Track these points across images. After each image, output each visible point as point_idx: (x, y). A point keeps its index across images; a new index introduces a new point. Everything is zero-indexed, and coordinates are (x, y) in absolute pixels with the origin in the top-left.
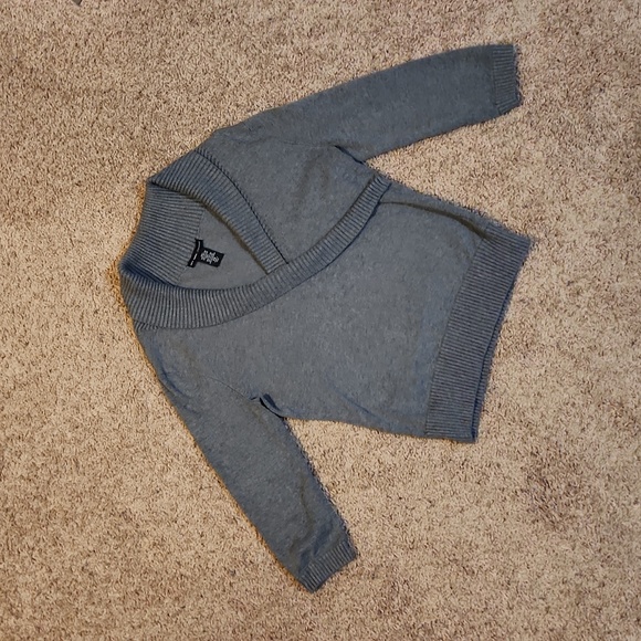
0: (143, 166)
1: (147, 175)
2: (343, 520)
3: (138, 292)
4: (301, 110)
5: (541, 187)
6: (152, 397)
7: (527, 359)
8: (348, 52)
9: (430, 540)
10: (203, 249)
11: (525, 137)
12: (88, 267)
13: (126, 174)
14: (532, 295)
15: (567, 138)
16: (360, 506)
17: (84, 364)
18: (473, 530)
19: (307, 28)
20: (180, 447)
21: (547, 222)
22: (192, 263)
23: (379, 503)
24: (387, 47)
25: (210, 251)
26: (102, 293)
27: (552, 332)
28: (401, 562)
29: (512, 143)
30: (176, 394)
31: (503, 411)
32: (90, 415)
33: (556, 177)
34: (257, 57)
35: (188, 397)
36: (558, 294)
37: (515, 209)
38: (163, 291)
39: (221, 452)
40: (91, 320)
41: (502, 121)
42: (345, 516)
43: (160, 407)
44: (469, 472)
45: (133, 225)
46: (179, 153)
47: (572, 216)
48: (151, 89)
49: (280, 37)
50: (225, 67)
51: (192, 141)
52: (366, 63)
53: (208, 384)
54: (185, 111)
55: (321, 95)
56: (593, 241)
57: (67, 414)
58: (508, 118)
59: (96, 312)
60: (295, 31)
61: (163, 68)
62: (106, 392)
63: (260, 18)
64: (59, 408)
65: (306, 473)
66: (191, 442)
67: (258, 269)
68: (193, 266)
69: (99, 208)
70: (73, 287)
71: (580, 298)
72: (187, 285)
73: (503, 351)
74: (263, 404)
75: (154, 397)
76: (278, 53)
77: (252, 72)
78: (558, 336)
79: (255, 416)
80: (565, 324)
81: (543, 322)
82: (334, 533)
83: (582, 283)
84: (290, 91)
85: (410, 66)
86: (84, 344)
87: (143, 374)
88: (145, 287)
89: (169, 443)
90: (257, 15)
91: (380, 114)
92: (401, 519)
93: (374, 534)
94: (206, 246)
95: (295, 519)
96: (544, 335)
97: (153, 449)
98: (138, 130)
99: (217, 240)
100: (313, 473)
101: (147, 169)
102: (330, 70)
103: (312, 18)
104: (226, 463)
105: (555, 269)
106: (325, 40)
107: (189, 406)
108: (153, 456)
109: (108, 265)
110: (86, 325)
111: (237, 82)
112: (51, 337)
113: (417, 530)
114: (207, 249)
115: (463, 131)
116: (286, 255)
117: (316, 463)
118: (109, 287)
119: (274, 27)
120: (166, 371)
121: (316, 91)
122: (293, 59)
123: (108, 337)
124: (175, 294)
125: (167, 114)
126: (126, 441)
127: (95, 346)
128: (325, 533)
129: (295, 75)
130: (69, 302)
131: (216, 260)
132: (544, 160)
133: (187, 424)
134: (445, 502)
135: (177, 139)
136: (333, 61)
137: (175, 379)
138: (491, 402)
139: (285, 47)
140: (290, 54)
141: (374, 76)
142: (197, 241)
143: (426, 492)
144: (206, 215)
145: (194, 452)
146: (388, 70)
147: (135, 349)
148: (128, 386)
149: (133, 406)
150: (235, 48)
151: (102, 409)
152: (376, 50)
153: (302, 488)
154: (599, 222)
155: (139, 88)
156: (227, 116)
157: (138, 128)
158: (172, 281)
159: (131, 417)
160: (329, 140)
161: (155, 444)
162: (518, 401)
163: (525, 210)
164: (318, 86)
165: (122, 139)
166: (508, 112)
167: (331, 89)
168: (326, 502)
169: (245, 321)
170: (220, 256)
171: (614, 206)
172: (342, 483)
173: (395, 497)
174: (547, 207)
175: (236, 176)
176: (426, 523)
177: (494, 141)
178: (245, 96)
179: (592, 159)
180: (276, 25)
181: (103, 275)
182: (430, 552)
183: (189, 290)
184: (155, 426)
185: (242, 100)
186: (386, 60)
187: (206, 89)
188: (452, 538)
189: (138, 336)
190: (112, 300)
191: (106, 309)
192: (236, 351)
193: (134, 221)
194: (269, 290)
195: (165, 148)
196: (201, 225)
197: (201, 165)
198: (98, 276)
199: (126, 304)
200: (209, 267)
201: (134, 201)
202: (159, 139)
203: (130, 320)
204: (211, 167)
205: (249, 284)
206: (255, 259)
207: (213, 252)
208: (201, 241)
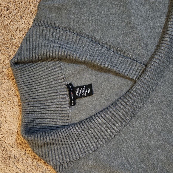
1: (7, 62)
3: (46, 145)
10: (74, 89)
22: (72, 103)
25: (80, 87)
26: (21, 159)
38: (63, 134)
45: (16, 100)
46: (21, 36)
51: (28, 22)
67: (122, 81)
68: (74, 104)
72: (78, 119)
88: (49, 138)
94: (75, 85)
109: (15, 137)
114: (78, 87)
116: (140, 59)
118: (23, 152)
124: (72, 130)
131: (88, 91)
135: (15, 27)
142: (67, 86)
144: (63, 65)
158: (65, 122)
170: (89, 86)
175: (72, 26)
181: (15, 147)
183: (82, 122)
190: (30, 160)
191: (29, 169)
192: (140, 148)
193: (16, 98)
194: (144, 91)
195: (10, 37)
196: (64, 73)
197: (44, 33)
198: (11, 149)
199: (41, 158)
200: (87, 98)
201: (9, 85)
202: (3, 34)
203: (50, 167)
204: (52, 30)
205: (121, 95)
206: (117, 74)
207: (83, 87)
208: (71, 84)
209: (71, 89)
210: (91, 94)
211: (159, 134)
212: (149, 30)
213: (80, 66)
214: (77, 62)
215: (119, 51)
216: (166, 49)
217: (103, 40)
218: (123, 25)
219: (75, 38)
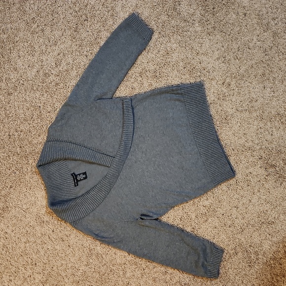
0: (30, 162)
1: (34, 164)
2: (208, 240)
3: (63, 211)
4: (75, 96)
5: (185, 56)
6: (98, 248)
7: (230, 124)
8: (75, 62)
9: (247, 222)
10: (76, 176)
11: (165, 42)
12: (38, 217)
13: (26, 170)
14: (212, 99)
15: (180, 31)
16: (210, 229)
17: (63, 255)
18: (260, 205)
19: (53, 64)
20: (124, 259)
21: (197, 67)
22: (76, 184)
23: (216, 222)
24: (88, 49)
25: (79, 174)
26: (50, 222)
27: (231, 107)
28: (242, 239)
29: (162, 48)
30: (107, 240)
31: (236, 150)
32: (80, 273)
33: (187, 48)
34: (43, 89)
35: (112, 238)
36: (222, 91)
37: (181, 72)
38: (73, 203)
39: (141, 249)
40: (54, 236)
41: (151, 43)
42: (207, 238)
43: (104, 250)
44: (241, 184)
45: (43, 187)
46: (40, 147)
47: (205, 58)
48: (12, 130)
49: (46, 75)
50: (34, 101)
51: (43, 138)
52: (85, 60)
53: (116, 227)
54: (31, 129)
55: (78, 85)
56: (220, 61)
57: (71, 280)
58: (153, 40)
59: (53, 231)
60: (50, 69)
61: (11, 119)
62: (80, 259)
63: (33, 74)
64: (66, 280)
65: (179, 232)
66: (127, 254)
67: (103, 168)
68: (78, 185)
69: (25, 190)
70: (38, 228)
71: (231, 86)
72: (80, 194)
73: (218, 128)
74: (142, 219)
75: (99, 248)
76: (50, 82)
77: (45, 96)
78: (234, 106)
79: (143, 226)
80: (234, 100)
81: (225, 106)
82: (208, 248)
83: (228, 80)
84: (65, 92)
85: (102, 49)
86: (58, 247)
87: (88, 242)
88: (65, 207)
89: (119, 261)
90: (31, 74)
91: (104, 75)
92: (229, 223)
93: (224, 236)
94: (77, 174)
95: (189, 254)
96: (229, 110)
97: (114, 268)
98: (18, 150)
99: (80, 169)
100: (183, 231)
101: (33, 162)
102: (74, 73)
103: (53, 59)
104: (146, 252)
105: (214, 83)
106: (64, 64)
107: (115, 241)
108: (116, 271)
109: (45, 209)
110: (53, 239)
111: (42, 104)
112: (43, 254)
113: (239, 222)
114: (78, 175)
115: (140, 58)
116: (111, 155)
117: (181, 226)
118: (51, 218)
119: (41, 73)
120: (96, 233)
121: (75, 85)
122: (57, 79)
123: (65, 238)
124: (78, 201)
125: (25, 135)
126: (101, 273)
127: (62, 245)
128: (204, 251)
129: (62, 85)
130: (40, 235)
131: (84, 176)
132: (178, 46)
133: (119, 248)
134: (241, 203)
135: (36, 142)
136: (72, 69)
137: (102, 234)
138: (228, 151)
139: (51, 77)
140: (54, 78)
141: (92, 63)
142: (72, 174)
143: (231, 205)
144: (68, 163)
145: (130, 258)
146: (95, 57)
147: (78, 234)
148: (87, 251)
149: (94, 257)
150: (32, 92)
151: (83, 268)
152: (85, 53)
153: (183, 240)
154: (216, 53)
155: (7, 134)
156: (48, 119)
157: (18, 149)
158: (73, 197)
159: (97, 262)
160: (93, 99)
161: (113, 265)
162: (239, 143)
163: (185, 69)
164: (74, 83)
165: (15, 158)
166: (151, 38)
167: (80, 80)
168: (196, 238)
169: (113, 192)
170: (85, 173)
171: (217, 43)
172: (196, 226)
173: (221, 216)
174: (193, 62)
175: (70, 139)
176: (240, 217)
177: (154, 53)
178: (49, 107)
179: (196, 32)
180: (41, 72)
181: (45, 215)
182: (251, 227)
183: (83, 195)
184: (108, 258)
185: (49, 109)
186: (91, 54)
187: (33, 115)
188: (255, 215)
189: (75, 228)
190: (56, 222)
191: (56, 227)
192: (118, 206)
193: (42, 185)
194: (115, 173)
195: (34, 148)
196: (69, 167)
197: (54, 145)
198: (44, 217)
199: (63, 219)
200: (84, 181)
201: (37, 177)
202: (29, 147)
203: (68, 224)
204: (58, 143)
205: (104, 176)
206: (99, 165)
207: (81, 174)
208: (74, 173)
209: (74, 176)
210: (86, 178)
211: (127, 196)
212: (114, 137)
213: (77, 162)
214: (76, 160)
215: (99, 152)
216: (123, 149)
217: (89, 146)
218: (99, 136)
219: (72, 146)
